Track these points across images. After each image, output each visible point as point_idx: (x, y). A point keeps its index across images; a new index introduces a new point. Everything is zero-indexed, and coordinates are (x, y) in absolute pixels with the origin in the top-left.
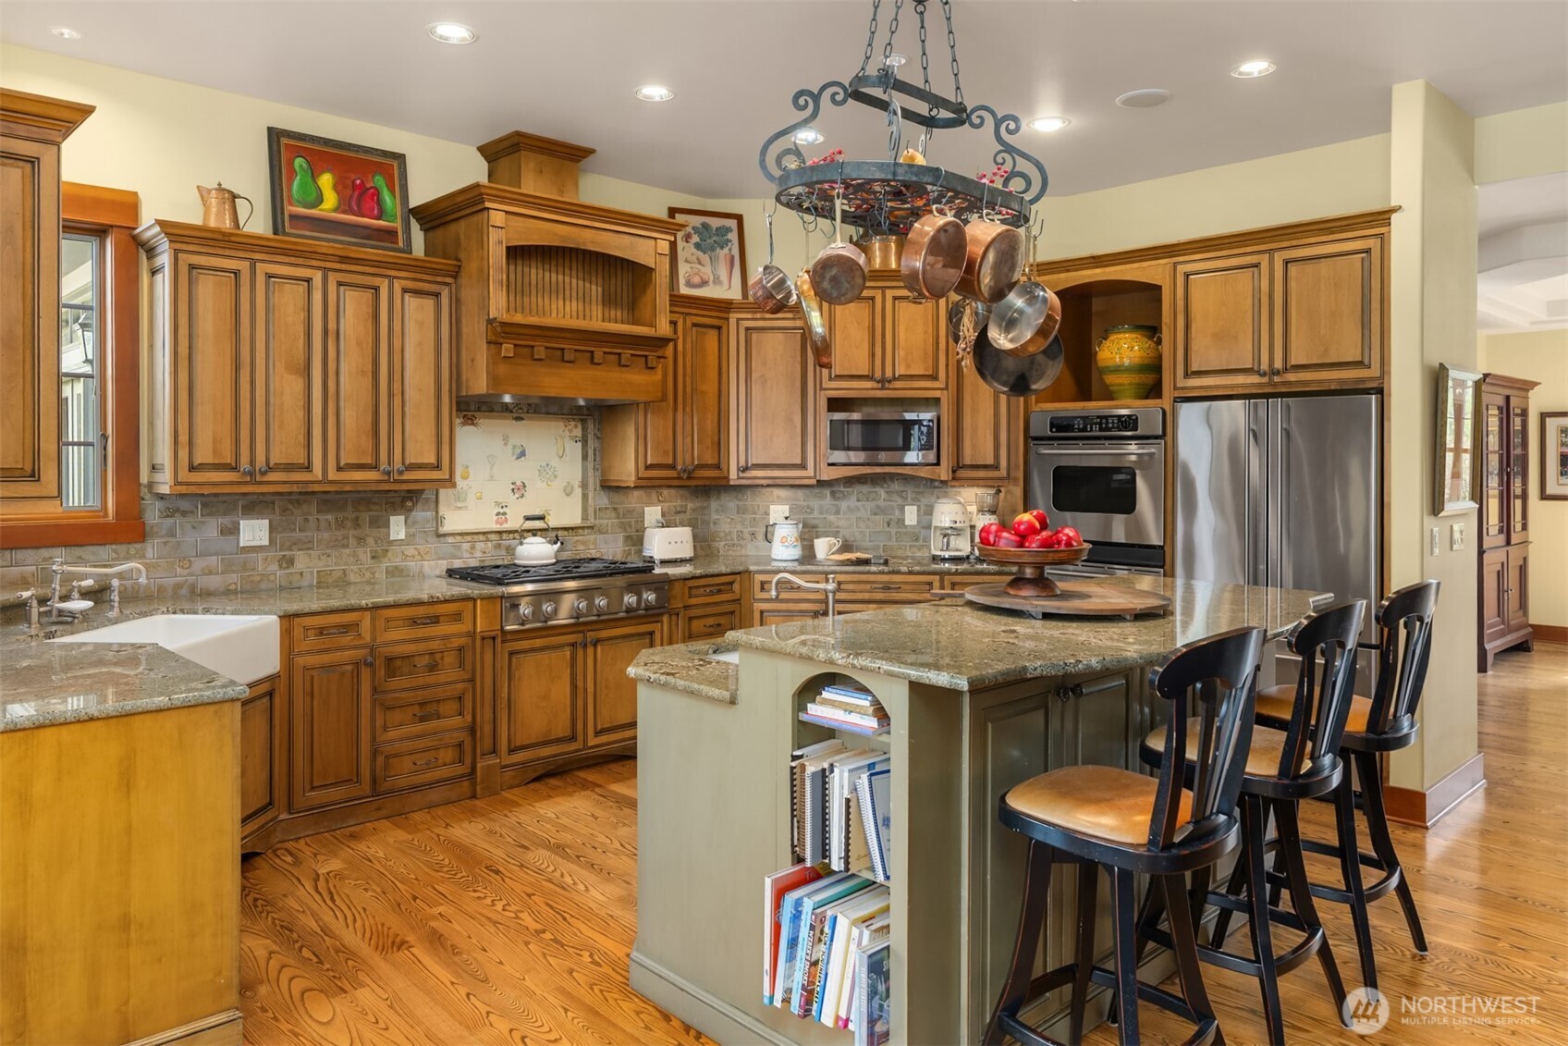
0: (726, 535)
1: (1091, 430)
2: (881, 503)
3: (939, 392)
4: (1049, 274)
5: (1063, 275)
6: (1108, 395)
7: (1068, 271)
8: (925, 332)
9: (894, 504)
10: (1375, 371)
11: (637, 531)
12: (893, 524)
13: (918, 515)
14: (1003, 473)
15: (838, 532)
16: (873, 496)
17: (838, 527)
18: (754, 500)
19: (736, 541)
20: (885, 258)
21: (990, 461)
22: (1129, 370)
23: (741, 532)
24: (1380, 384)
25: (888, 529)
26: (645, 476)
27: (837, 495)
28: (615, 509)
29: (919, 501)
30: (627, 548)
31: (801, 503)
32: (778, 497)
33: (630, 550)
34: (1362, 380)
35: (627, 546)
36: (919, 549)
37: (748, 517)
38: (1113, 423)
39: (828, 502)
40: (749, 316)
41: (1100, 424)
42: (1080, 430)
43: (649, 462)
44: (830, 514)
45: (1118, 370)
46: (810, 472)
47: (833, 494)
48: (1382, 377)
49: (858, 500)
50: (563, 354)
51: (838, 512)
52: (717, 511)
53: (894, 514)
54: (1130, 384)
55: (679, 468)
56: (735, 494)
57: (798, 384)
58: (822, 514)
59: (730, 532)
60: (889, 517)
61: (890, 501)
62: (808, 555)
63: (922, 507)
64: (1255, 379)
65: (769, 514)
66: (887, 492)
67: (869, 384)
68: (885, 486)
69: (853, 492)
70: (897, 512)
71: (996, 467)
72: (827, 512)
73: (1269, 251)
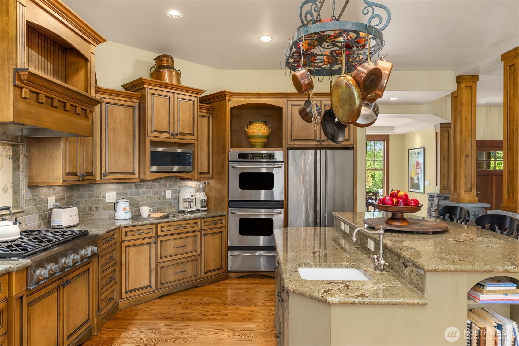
0: (83, 209)
1: (256, 159)
2: (157, 189)
3: (194, 141)
4: (237, 98)
5: (243, 99)
6: (252, 146)
7: (245, 98)
8: (190, 115)
9: (162, 189)
10: (351, 142)
11: (44, 212)
12: (161, 198)
13: (171, 194)
14: (211, 175)
15: (138, 203)
16: (153, 186)
17: (138, 201)
18: (98, 191)
19: (88, 212)
20: (171, 79)
21: (207, 171)
22: (260, 137)
23: (91, 207)
24: (353, 146)
25: (159, 201)
26: (66, 179)
27: (138, 186)
28: (34, 199)
29: (171, 188)
30: (40, 222)
31: (121, 191)
32: (110, 189)
33: (41, 223)
34: (348, 145)
35: (40, 221)
36: (172, 209)
37: (95, 199)
38: (265, 156)
39: (134, 190)
40: (107, 96)
41: (260, 157)
42: (251, 159)
43: (68, 171)
44: (135, 196)
45: (255, 137)
46: (137, 176)
47: (136, 186)
48: (353, 144)
49: (147, 189)
50: (52, 102)
51: (138, 194)
52: (78, 197)
53: (161, 194)
54: (262, 142)
55: (79, 174)
56: (88, 188)
57: (131, 133)
58: (131, 196)
59: (85, 207)
60: (160, 195)
61: (161, 188)
62: (137, 216)
63: (173, 190)
64: (316, 143)
65: (105, 197)
66: (159, 184)
67: (167, 136)
68: (158, 182)
69: (145, 185)
70: (163, 193)
71: (208, 173)
72: (133, 194)
73: (320, 101)
